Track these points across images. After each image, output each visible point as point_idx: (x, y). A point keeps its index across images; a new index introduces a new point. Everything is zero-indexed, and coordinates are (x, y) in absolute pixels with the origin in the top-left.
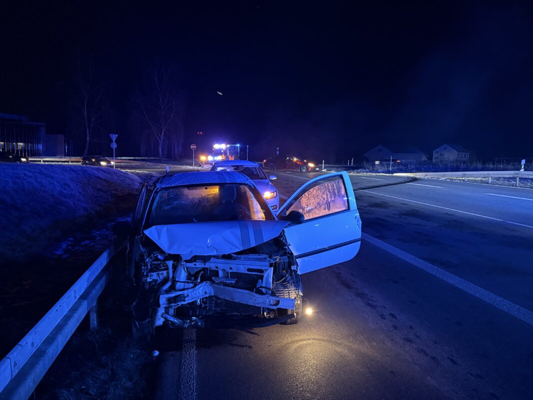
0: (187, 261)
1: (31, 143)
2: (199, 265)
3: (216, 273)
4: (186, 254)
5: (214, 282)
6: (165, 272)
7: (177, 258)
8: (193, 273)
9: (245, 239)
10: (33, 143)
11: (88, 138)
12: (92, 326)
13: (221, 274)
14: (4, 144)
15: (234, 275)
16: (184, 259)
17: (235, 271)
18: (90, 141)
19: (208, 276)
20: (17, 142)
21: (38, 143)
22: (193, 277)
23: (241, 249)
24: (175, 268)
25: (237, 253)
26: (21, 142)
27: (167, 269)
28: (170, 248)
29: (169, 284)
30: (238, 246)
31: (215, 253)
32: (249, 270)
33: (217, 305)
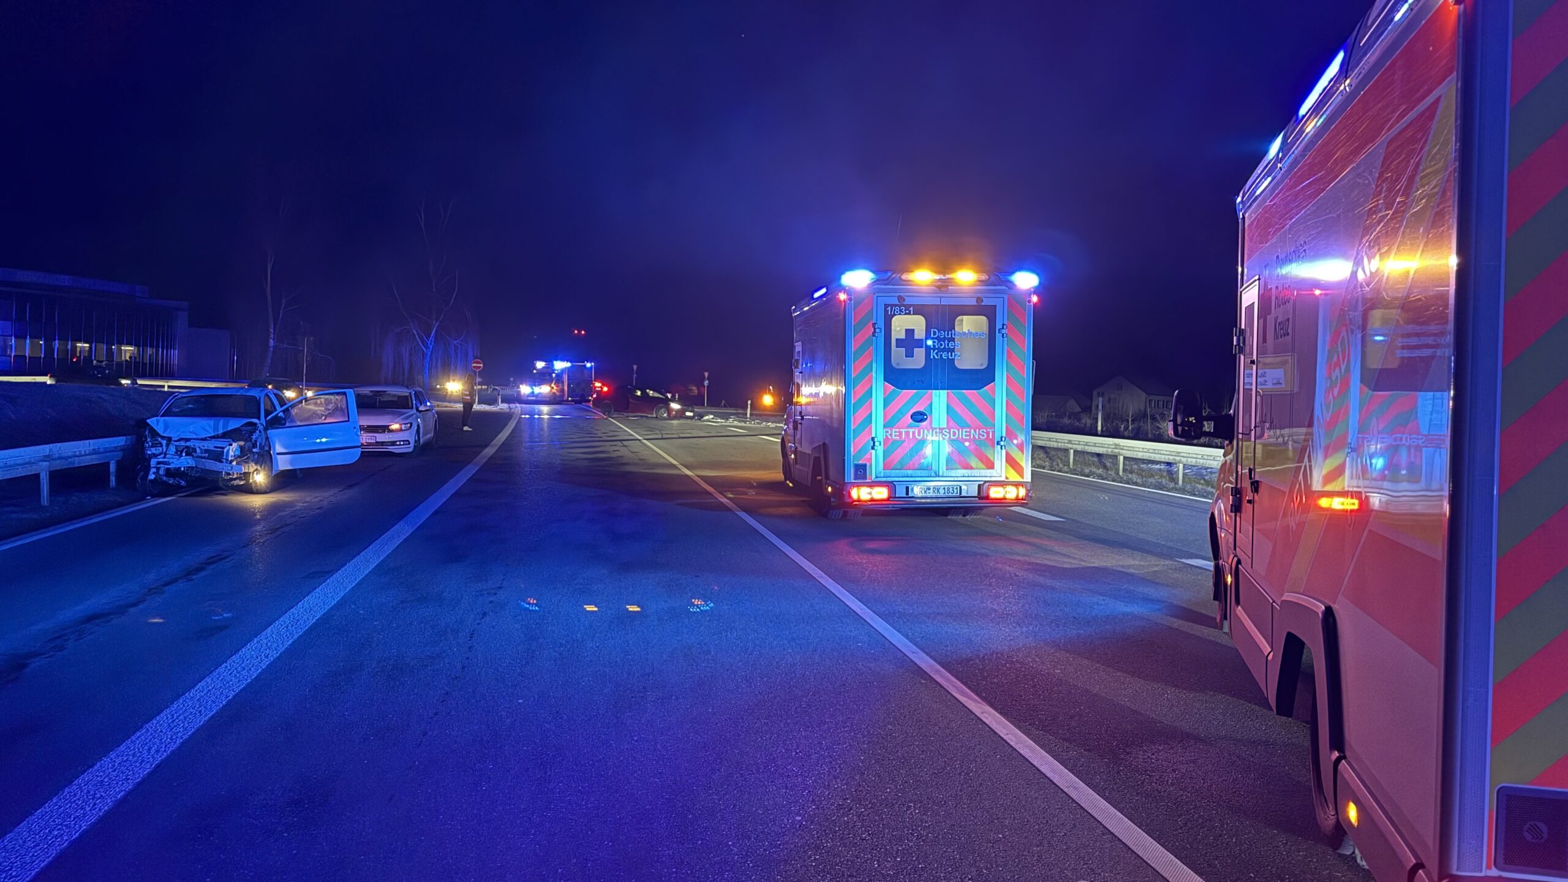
0: (175, 441)
1: (151, 346)
2: (182, 443)
3: (194, 450)
4: (175, 437)
5: (193, 456)
6: (160, 448)
7: (169, 439)
8: (180, 449)
9: (216, 428)
10: (158, 347)
11: (271, 341)
12: (111, 486)
13: (198, 450)
14: (90, 348)
15: (206, 451)
16: (173, 439)
17: (206, 448)
18: (275, 347)
19: (190, 452)
20: (121, 343)
21: (170, 346)
22: (179, 453)
23: (213, 434)
24: (168, 445)
25: (209, 437)
26: (129, 344)
27: (162, 446)
28: (164, 432)
29: (163, 456)
30: (210, 430)
31: (195, 437)
32: (215, 447)
33: (197, 472)
